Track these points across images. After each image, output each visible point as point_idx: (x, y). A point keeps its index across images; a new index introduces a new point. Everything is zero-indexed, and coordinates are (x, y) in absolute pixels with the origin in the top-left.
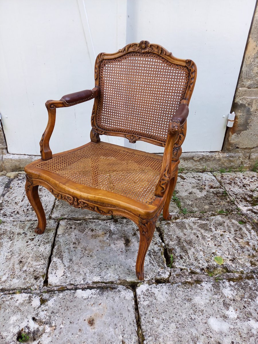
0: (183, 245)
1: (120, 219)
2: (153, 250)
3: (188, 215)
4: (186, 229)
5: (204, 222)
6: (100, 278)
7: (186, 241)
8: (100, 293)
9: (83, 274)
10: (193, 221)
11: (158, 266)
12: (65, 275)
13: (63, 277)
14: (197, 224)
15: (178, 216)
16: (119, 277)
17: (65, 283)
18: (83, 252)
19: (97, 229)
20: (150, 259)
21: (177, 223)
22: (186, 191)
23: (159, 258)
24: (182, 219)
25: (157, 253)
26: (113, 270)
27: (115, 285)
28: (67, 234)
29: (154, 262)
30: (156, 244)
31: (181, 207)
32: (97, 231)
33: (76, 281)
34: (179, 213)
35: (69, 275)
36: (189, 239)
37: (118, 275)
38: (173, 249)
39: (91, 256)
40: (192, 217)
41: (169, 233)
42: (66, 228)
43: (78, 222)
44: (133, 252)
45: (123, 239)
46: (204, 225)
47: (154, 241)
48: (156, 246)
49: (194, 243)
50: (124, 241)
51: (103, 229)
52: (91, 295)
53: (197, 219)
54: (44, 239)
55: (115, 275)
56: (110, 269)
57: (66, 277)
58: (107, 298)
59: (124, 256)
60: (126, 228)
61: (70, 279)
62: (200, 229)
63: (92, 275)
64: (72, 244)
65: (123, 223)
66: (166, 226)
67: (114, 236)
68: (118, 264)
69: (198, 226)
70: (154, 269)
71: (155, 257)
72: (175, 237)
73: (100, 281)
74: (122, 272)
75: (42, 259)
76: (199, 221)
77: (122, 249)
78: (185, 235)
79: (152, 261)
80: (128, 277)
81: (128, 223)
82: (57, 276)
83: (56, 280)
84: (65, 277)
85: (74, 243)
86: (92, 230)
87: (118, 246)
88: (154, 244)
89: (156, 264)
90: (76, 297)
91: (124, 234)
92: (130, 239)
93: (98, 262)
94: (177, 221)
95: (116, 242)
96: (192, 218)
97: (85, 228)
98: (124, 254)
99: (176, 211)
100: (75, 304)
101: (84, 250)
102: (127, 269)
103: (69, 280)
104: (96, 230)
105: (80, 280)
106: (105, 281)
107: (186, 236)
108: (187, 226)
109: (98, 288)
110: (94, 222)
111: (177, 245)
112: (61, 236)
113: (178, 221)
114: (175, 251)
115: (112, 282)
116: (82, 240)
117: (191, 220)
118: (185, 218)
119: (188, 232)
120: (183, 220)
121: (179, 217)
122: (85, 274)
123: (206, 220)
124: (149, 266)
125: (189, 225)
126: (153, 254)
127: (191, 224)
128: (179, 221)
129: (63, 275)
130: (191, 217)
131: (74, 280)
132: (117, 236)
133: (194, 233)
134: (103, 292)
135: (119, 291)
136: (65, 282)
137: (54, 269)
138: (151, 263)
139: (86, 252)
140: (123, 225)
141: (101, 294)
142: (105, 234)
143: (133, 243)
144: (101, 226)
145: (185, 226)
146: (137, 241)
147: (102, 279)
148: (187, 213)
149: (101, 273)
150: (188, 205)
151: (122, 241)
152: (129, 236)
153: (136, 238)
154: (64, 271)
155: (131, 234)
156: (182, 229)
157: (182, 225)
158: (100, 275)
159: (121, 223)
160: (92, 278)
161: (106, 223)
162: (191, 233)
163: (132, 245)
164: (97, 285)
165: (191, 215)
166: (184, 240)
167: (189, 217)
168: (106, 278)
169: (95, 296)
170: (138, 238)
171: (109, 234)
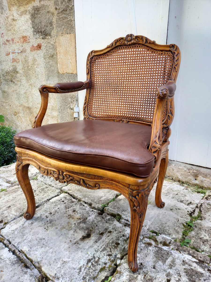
0: (137, 277)
1: (106, 214)
2: (99, 258)
3: (184, 249)
4: (164, 262)
5: (200, 270)
6: (27, 250)
7: (145, 275)
8: (14, 262)
9: (24, 239)
10: (186, 259)
11: (82, 278)
14: (186, 266)
15: (170, 243)
16: (42, 260)
17: (8, 236)
18: (47, 223)
20: (84, 265)
21: (161, 249)
23: (94, 270)
24: (173, 249)
25: (97, 265)
26: (45, 251)
27: (31, 265)
28: (55, 204)
29: (84, 270)
30: (109, 255)
31: (186, 236)
32: (76, 213)
33: (14, 240)
34: (175, 241)
35: (16, 233)
36: (153, 275)
37: (42, 258)
38: (120, 273)
39: (47, 229)
40: (189, 254)
42: (60, 199)
43: (74, 200)
44: (79, 248)
45: (86, 232)
46: (197, 273)
47: (111, 252)
48: (108, 257)
50: (85, 234)
51: (83, 215)
52: (8, 259)
53: (194, 260)
55: (40, 257)
56: (43, 249)
57: (13, 233)
58: (11, 271)
60: (101, 224)
61: (13, 236)
62: (183, 274)
63: (27, 243)
64: (49, 213)
65: (104, 219)
66: (143, 245)
67: (82, 225)
68: (55, 249)
69: (185, 269)
70: (75, 278)
71: (92, 267)
73: (25, 252)
74: (48, 258)
75: (20, 212)
76: (195, 265)
77: (74, 240)
78: (154, 268)
79: (83, 269)
80: (46, 266)
81: (109, 221)
82: (10, 228)
83: (6, 230)
84: (12, 233)
85: (51, 213)
86: (74, 211)
87: (76, 235)
88: (108, 254)
89: (84, 274)
91: (92, 228)
92: (92, 235)
93: (44, 237)
95: (78, 230)
96: (187, 256)
97: (72, 206)
98: (70, 244)
99: (174, 236)
101: (49, 222)
102: (55, 259)
103: (11, 236)
105: (17, 241)
106: (28, 256)
107: (154, 270)
108: (169, 260)
109: (18, 257)
110: (84, 206)
112: (50, 203)
113: (165, 248)
114: (120, 276)
115: (32, 261)
116: (57, 214)
117: (183, 256)
118: (177, 250)
119: (162, 267)
120: (172, 252)
121: (171, 244)
122: (25, 240)
123: (206, 269)
124: (75, 271)
125: (173, 261)
126: (93, 263)
127: (178, 262)
128: (166, 249)
129: (13, 231)
130: (187, 253)
131: (14, 238)
132: (85, 225)
133: (169, 273)
134: (16, 263)
135: (26, 273)
137: (15, 222)
138: (80, 269)
139: (49, 224)
140: (103, 220)
141: (14, 264)
142: (79, 219)
143: (90, 240)
144: (84, 211)
145: (167, 259)
146: (94, 241)
147: (29, 252)
148: (189, 246)
149: (34, 247)
150: (200, 239)
151: (84, 232)
152: (94, 232)
153: (97, 238)
154: (17, 228)
155: (98, 231)
156: (159, 260)
157: (164, 256)
158: (31, 248)
159: (103, 218)
160: (24, 246)
161: (91, 211)
162: (165, 270)
163: (87, 242)
164: (19, 254)
165: (189, 251)
166: (145, 273)
167: (185, 252)
168: (31, 254)
169: (8, 262)
170: (99, 239)
171: (82, 220)
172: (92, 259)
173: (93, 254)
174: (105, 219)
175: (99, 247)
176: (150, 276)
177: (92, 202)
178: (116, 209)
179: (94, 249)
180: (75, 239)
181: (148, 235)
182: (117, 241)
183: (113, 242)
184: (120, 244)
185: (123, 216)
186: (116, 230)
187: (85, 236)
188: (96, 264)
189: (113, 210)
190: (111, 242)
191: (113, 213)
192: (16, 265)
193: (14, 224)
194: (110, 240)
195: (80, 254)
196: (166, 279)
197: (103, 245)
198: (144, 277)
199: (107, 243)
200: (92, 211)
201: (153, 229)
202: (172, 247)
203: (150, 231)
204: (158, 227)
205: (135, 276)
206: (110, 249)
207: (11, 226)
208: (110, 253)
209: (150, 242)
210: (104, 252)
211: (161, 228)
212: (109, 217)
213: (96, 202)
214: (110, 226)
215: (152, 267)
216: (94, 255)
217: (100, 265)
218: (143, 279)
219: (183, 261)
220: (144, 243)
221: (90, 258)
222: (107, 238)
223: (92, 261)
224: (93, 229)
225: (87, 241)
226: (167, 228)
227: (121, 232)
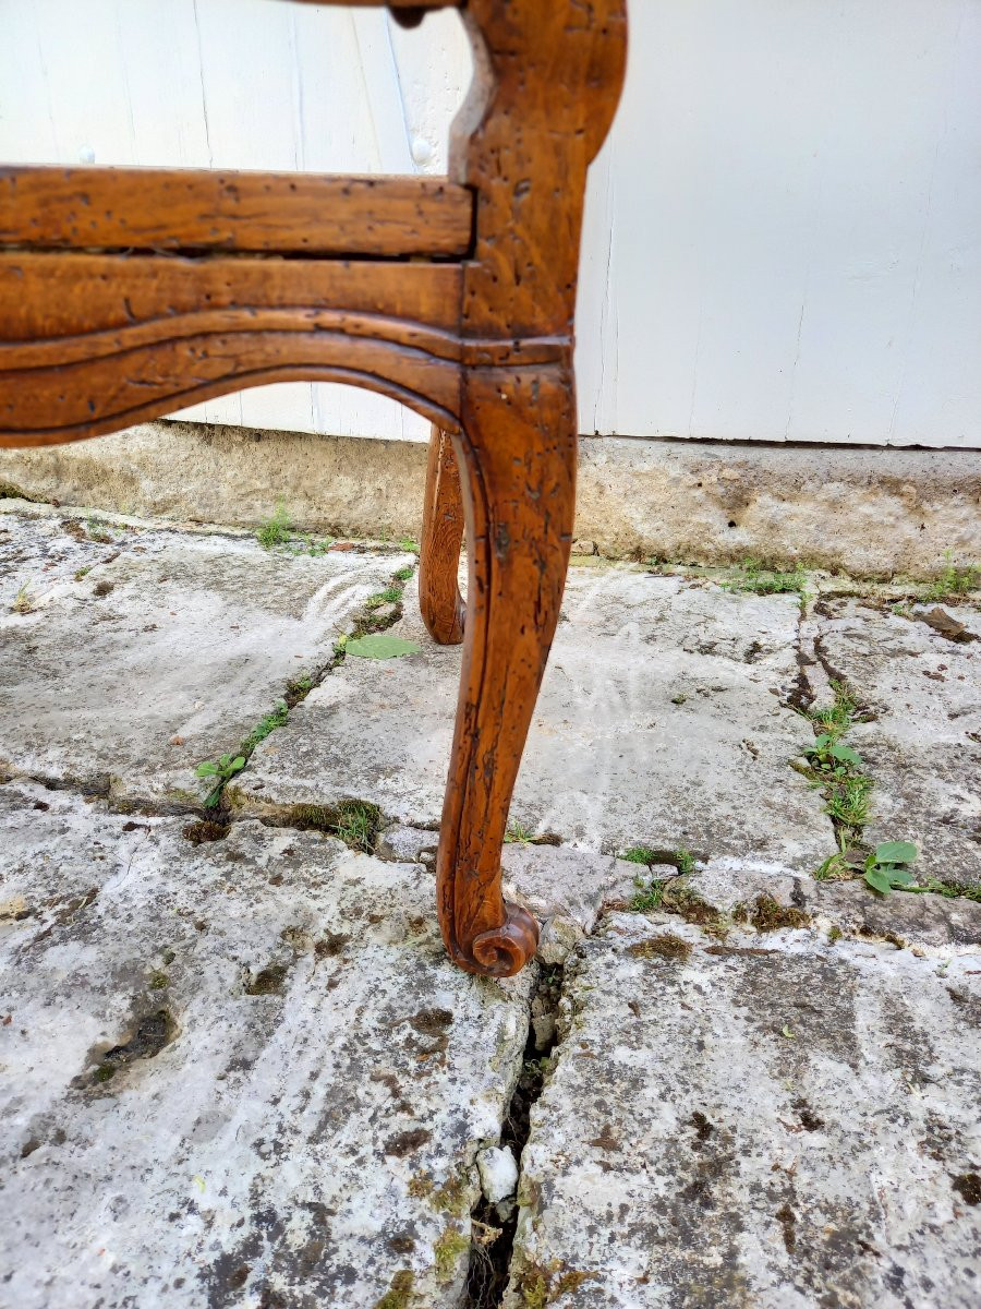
0: (731, 1255)
1: (257, 822)
2: (320, 1212)
3: (909, 910)
4: (846, 1047)
7: (786, 1216)
10: (956, 977)
15: (798, 898)
21: (765, 961)
22: (953, 716)
24: (835, 935)
30: (405, 1144)
31: (858, 829)
34: (822, 875)
36: (835, 1186)
38: (572, 1282)
40: (958, 936)
41: (621, 1055)
45: (120, 1002)
49: (896, 1279)
50: (112, 1027)
51: (50, 875)
65: (252, 861)
66: (633, 969)
67: (64, 958)
72: (667, 1121)
78: (810, 1123)
81: (297, 865)
87: (16, 1059)
88: (383, 1135)
91: (170, 959)
92: (182, 1020)
94: (773, 941)
95: (30, 1015)
96: (948, 951)
99: (794, 849)
107: (815, 1139)
108: (867, 1018)
110: (42, 806)
111: (651, 1236)
113: (784, 941)
117: (929, 966)
118: (866, 932)
119: (862, 1096)
120: (842, 950)
121: (808, 908)
125: (898, 1021)
126: (279, 1282)
127: (927, 1012)
128: (799, 949)
130: (938, 931)
132: (90, 955)
133: (933, 1123)
142: (20, 917)
143: (175, 1066)
144: (52, 843)
145: (848, 1016)
146: (222, 1062)
148: (916, 885)
150: (946, 821)
151: (100, 1015)
152: (195, 988)
153: (240, 1027)
155: (230, 972)
156: (801, 1041)
157: (814, 999)
159: (235, 857)
161: (118, 830)
162: (893, 1114)
163: (146, 1095)
165: (943, 918)
166: (772, 1197)
167: (925, 928)
170: (262, 1029)
171: (52, 921)
172: (252, 1248)
173: (241, 1187)
174: (262, 862)
175: (289, 1103)
176: (829, 1210)
177: (116, 769)
178: (324, 773)
179: (244, 1130)
180: (19, 1101)
181: (627, 891)
182: (424, 998)
183: (389, 1023)
184: (457, 1014)
185: (390, 807)
186: (374, 919)
187: (113, 1041)
188: (310, 1287)
189: (298, 782)
190: (370, 1020)
191: (309, 800)
194: (360, 1011)
195: (102, 1241)
196: (946, 1182)
197: (314, 1076)
198: (789, 1239)
199: (340, 1041)
200: (130, 827)
201: (634, 837)
202: (823, 924)
203: (629, 857)
204: (662, 822)
205: (714, 1258)
206: (390, 1081)
208: (401, 1123)
209: (660, 930)
210: (347, 1135)
211: (684, 822)
212: (285, 839)
213: (139, 764)
214: (314, 905)
215: (792, 1119)
216: (256, 1195)
217: (349, 1275)
218: (784, 1260)
219: (956, 997)
220: (634, 951)
221: (229, 1240)
222: (327, 1002)
223: (257, 1268)
224: (178, 961)
225: (145, 1083)
226: (724, 809)
227: (420, 922)
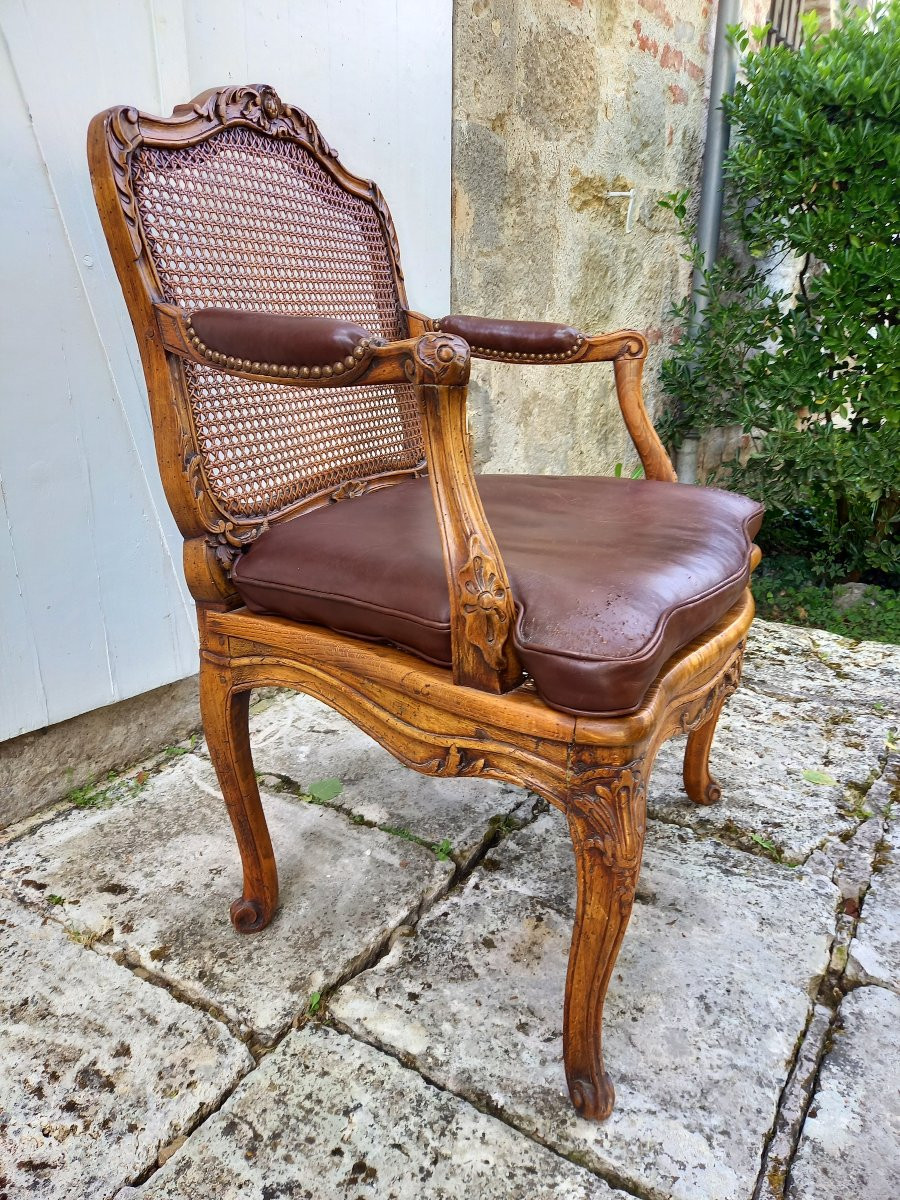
1: (491, 850)
6: (779, 1035)
8: (848, 1068)
9: (731, 1073)
11: (789, 882)
12: (707, 1130)
13: (715, 1143)
16: (793, 983)
17: (753, 1152)
19: (492, 927)
25: (730, 857)
26: (754, 981)
28: (447, 1025)
29: (764, 879)
30: (682, 839)
32: (504, 934)
33: (757, 1112)
35: (716, 1120)
37: (784, 982)
38: (730, 821)
39: (639, 1010)
42: (401, 1012)
44: (692, 899)
47: (667, 837)
48: (693, 842)
51: (511, 911)
52: (851, 1100)
54: (413, 1119)
55: (782, 989)
56: (747, 988)
57: (724, 1133)
58: (881, 1062)
59: (696, 929)
60: (555, 861)
61: (741, 1125)
63: (751, 1050)
64: (519, 1035)
65: (522, 855)
68: (728, 957)
70: (799, 893)
71: (745, 867)
73: (794, 1040)
74: (773, 966)
75: (549, 1180)
77: (657, 917)
79: (759, 881)
80: (805, 964)
81: (528, 843)
82: (702, 1167)
83: (722, 1177)
84: (722, 1138)
85: (521, 1028)
86: (489, 943)
89: (776, 878)
90: (843, 1155)
93: (693, 1002)
97: (453, 958)
98: (685, 921)
100: (882, 1173)
102: (768, 949)
103: (745, 1133)
104: (493, 933)
105: (758, 1096)
106: (800, 1028)
109: (821, 1062)
110: (445, 915)
112: (440, 1046)
114: (739, 821)
115: (810, 1014)
116: (522, 998)
122: (734, 1066)
124: (778, 894)
126: (730, 864)
129: (709, 1139)
131: (750, 1116)
134: (847, 1060)
135: (859, 1015)
136: (751, 1149)
137: (647, 1160)
140: (528, 858)
141: (853, 1067)
147: (785, 1029)
149: (757, 1020)
154: (687, 1127)
158: (766, 1027)
160: (769, 1055)
164: (810, 1060)
168: (789, 1017)
169: (860, 1092)
192: (854, 1057)
193: (664, 1160)
207: (682, 1166)
